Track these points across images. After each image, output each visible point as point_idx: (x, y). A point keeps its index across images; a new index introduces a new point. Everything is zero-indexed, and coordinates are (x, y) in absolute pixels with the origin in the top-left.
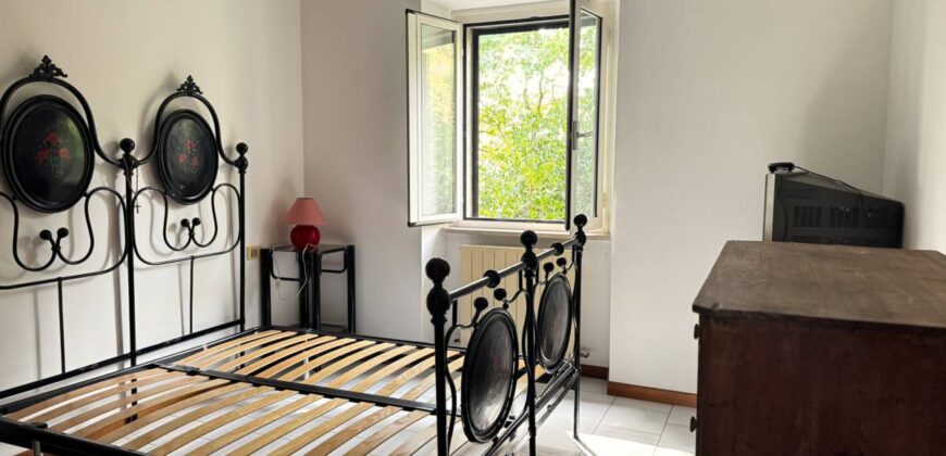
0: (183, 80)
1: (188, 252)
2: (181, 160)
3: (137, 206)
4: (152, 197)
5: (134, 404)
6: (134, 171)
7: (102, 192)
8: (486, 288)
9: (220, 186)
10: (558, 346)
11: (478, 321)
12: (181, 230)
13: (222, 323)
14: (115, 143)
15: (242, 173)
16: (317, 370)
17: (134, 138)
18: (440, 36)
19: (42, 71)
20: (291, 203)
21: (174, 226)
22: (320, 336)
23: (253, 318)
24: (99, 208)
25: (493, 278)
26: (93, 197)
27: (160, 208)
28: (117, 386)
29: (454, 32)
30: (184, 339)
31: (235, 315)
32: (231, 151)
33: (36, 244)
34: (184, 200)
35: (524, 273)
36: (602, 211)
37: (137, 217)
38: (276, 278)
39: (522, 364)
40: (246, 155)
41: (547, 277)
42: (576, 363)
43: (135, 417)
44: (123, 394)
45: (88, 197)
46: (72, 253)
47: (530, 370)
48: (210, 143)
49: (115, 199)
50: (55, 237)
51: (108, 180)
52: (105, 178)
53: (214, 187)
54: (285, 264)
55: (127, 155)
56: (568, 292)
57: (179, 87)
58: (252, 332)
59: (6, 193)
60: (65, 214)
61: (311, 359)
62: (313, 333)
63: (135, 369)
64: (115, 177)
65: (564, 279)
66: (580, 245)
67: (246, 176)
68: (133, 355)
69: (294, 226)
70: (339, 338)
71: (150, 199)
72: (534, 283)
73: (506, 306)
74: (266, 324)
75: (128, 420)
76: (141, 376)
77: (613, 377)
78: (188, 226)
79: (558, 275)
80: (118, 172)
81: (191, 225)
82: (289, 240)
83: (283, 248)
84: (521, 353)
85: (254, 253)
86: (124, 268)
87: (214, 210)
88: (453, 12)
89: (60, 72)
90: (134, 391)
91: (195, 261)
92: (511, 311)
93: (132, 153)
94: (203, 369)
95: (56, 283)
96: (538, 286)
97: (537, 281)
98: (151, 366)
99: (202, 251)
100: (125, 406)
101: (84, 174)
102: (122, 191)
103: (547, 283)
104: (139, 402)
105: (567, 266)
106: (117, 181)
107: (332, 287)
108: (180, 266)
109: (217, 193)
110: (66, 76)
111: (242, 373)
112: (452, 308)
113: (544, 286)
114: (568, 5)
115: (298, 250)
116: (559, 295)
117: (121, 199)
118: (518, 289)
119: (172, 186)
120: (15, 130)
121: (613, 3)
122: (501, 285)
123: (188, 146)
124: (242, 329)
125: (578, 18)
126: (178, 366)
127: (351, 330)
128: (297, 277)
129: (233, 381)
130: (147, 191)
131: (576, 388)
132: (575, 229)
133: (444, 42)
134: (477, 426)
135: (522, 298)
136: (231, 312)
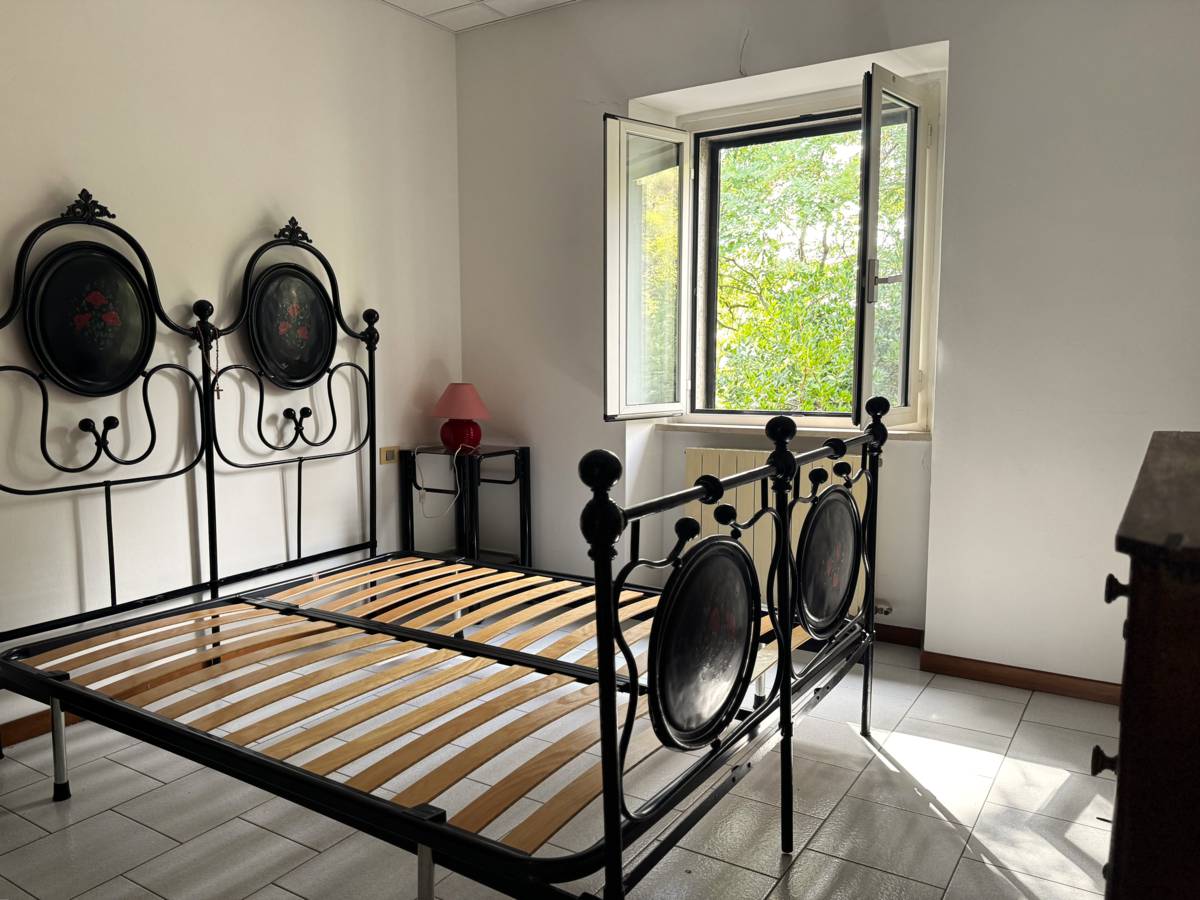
0: (284, 223)
1: (293, 452)
2: (282, 331)
3: (218, 390)
4: (242, 379)
5: (216, 645)
6: (214, 343)
7: (168, 370)
8: (696, 503)
9: (340, 365)
10: (835, 598)
11: (680, 556)
12: (285, 424)
13: (345, 546)
14: (187, 307)
15: (371, 349)
16: (472, 609)
17: (215, 300)
18: (659, 157)
19: (78, 210)
20: (441, 391)
21: (273, 418)
22: (475, 567)
23: (388, 539)
24: (165, 393)
25: (711, 489)
26: (154, 378)
27: (253, 395)
28: (192, 622)
29: (679, 145)
30: (289, 565)
31: (364, 536)
32: (356, 322)
33: (76, 437)
34: (287, 384)
35: (770, 483)
36: (918, 398)
37: (219, 405)
38: (419, 488)
39: (766, 625)
40: (376, 326)
41: (814, 490)
42: (867, 622)
43: (217, 661)
44: (201, 633)
45: (148, 376)
46: (126, 449)
47: (782, 635)
48: (325, 310)
49: (187, 382)
50: (100, 428)
51: (177, 355)
52: (173, 352)
53: (332, 367)
54: (435, 471)
55: (203, 323)
56: (854, 516)
57: (278, 232)
58: (384, 559)
59: (30, 369)
60: (116, 398)
61: (463, 595)
62: (465, 563)
63: (216, 602)
64: (188, 352)
65: (848, 496)
66: (875, 444)
67: (377, 354)
68: (215, 584)
69: (447, 420)
70: (500, 571)
71: (239, 382)
72: (790, 498)
73: (736, 534)
74: (407, 548)
75: (208, 664)
76: (225, 612)
77: (931, 644)
78: (294, 418)
79: (835, 489)
80: (191, 345)
81: (298, 417)
82: (439, 439)
83: (431, 450)
84: (764, 608)
85: (389, 455)
86: (200, 471)
87: (330, 399)
88: (679, 118)
89: (104, 211)
90: (216, 630)
91: (304, 463)
92: (746, 540)
93: (211, 320)
94: (303, 607)
95: (103, 488)
96: (798, 505)
97: (796, 496)
98: (236, 600)
99: (315, 451)
100: (204, 646)
101: (142, 347)
102: (198, 371)
103: (815, 500)
104: (222, 643)
105: (853, 476)
106: (190, 357)
107: (497, 504)
108: (283, 470)
109: (335, 375)
110: (114, 216)
111: (361, 612)
112: (627, 532)
113: (809, 505)
114: (860, 92)
115: (450, 452)
116: (837, 520)
117: (196, 382)
118: (759, 508)
119: (271, 366)
120: (42, 288)
121: (937, 83)
122: (727, 499)
123: (290, 311)
124: (373, 554)
125: (877, 114)
126: (271, 602)
127: (523, 560)
128: (452, 488)
129: (340, 625)
130: (233, 371)
131: (866, 660)
132: (867, 419)
133: (665, 165)
134: (679, 720)
135: (767, 523)
136: (358, 533)
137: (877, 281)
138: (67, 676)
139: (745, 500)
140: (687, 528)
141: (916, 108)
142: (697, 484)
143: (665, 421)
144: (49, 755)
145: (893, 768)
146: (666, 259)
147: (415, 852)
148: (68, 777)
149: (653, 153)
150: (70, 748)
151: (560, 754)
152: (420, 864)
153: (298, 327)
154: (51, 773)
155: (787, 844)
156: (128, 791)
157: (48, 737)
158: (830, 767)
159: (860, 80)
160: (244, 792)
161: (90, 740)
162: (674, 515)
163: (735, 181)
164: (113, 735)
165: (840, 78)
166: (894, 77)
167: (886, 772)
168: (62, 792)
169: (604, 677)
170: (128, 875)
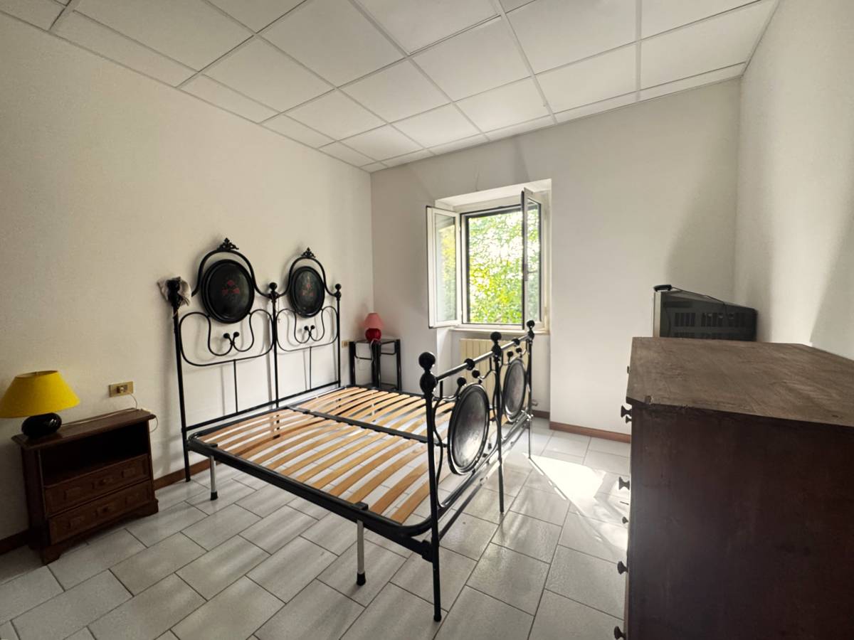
0: (305, 250)
1: (308, 344)
2: (304, 294)
3: (279, 319)
4: (288, 314)
5: (278, 429)
6: (277, 300)
7: (259, 312)
8: (465, 371)
9: (326, 307)
10: (517, 404)
11: (460, 393)
12: (305, 332)
13: (329, 382)
14: (267, 285)
15: (338, 300)
16: (380, 410)
17: (277, 282)
18: (447, 222)
19: (224, 247)
20: (365, 316)
21: (300, 330)
22: (380, 391)
23: (345, 380)
24: (258, 321)
25: (471, 364)
26: (254, 315)
27: (292, 319)
28: (268, 419)
29: (454, 218)
30: (307, 392)
31: (336, 379)
32: (332, 289)
33: (222, 341)
34: (305, 316)
35: (493, 360)
36: (545, 319)
37: (279, 325)
38: (357, 357)
39: (492, 414)
40: (340, 290)
41: (509, 360)
42: (530, 411)
43: (278, 436)
44: (272, 424)
45: (251, 314)
46: (242, 346)
47: (498, 419)
48: (321, 285)
49: (267, 317)
50: (232, 337)
51: (263, 305)
52: (261, 304)
53: (323, 308)
54: (363, 350)
55: (273, 292)
56: (524, 370)
57: (302, 253)
58: (344, 388)
59: (204, 313)
60: (239, 323)
61: (376, 404)
62: (376, 389)
63: (278, 409)
64: (267, 304)
65: (521, 361)
66: (531, 339)
67: (340, 302)
68: (277, 401)
69: (368, 329)
70: (390, 393)
71: (287, 316)
72: (500, 365)
73: (480, 382)
74: (353, 383)
75: (275, 438)
76: (282, 413)
77: (553, 418)
78: (308, 330)
79: (517, 359)
80: (268, 301)
81: (310, 329)
82: (365, 337)
83: (362, 341)
85: (345, 344)
86: (272, 353)
87: (323, 321)
88: (454, 207)
89: (234, 247)
90: (278, 422)
91: (312, 349)
92: (484, 384)
93: (276, 290)
94: (312, 411)
95: (233, 362)
96: (503, 367)
97: (502, 364)
98: (286, 408)
99: (317, 343)
100: (273, 430)
101: (249, 302)
102: (271, 312)
103: (510, 364)
104: (281, 428)
105: (523, 353)
106: (268, 306)
107: (388, 363)
108: (304, 352)
109: (324, 311)
110: (238, 249)
111: (334, 413)
112: (438, 386)
113: (507, 367)
114: (520, 198)
115: (369, 342)
116: (518, 372)
117: (270, 316)
118: (489, 369)
119: (299, 308)
120: (209, 279)
121: (547, 195)
122: (476, 369)
123: (307, 286)
124: (339, 386)
125: (526, 206)
126: (300, 409)
127: (398, 388)
128: (369, 357)
129: (327, 419)
130: (285, 311)
131: (529, 428)
132: (527, 329)
133: (449, 225)
134: (459, 463)
135: (492, 376)
136: (333, 377)
137: (528, 272)
138: (217, 446)
139: (483, 367)
140: (461, 382)
141: (540, 205)
142: (465, 362)
143: (452, 328)
144: (209, 479)
145: (542, 474)
146: (450, 258)
147: (356, 522)
148: (217, 489)
149: (445, 220)
150: (218, 476)
151: (413, 477)
152: (358, 528)
153: (309, 292)
154: (210, 487)
155: (502, 510)
156: (241, 495)
157: (209, 471)
158: (517, 474)
159: (520, 193)
160: (286, 495)
161: (225, 472)
162: (456, 377)
163: (474, 230)
164: (233, 470)
165: (512, 192)
166: (532, 193)
167: (538, 474)
168: (214, 496)
169: (430, 441)
170: (241, 534)
